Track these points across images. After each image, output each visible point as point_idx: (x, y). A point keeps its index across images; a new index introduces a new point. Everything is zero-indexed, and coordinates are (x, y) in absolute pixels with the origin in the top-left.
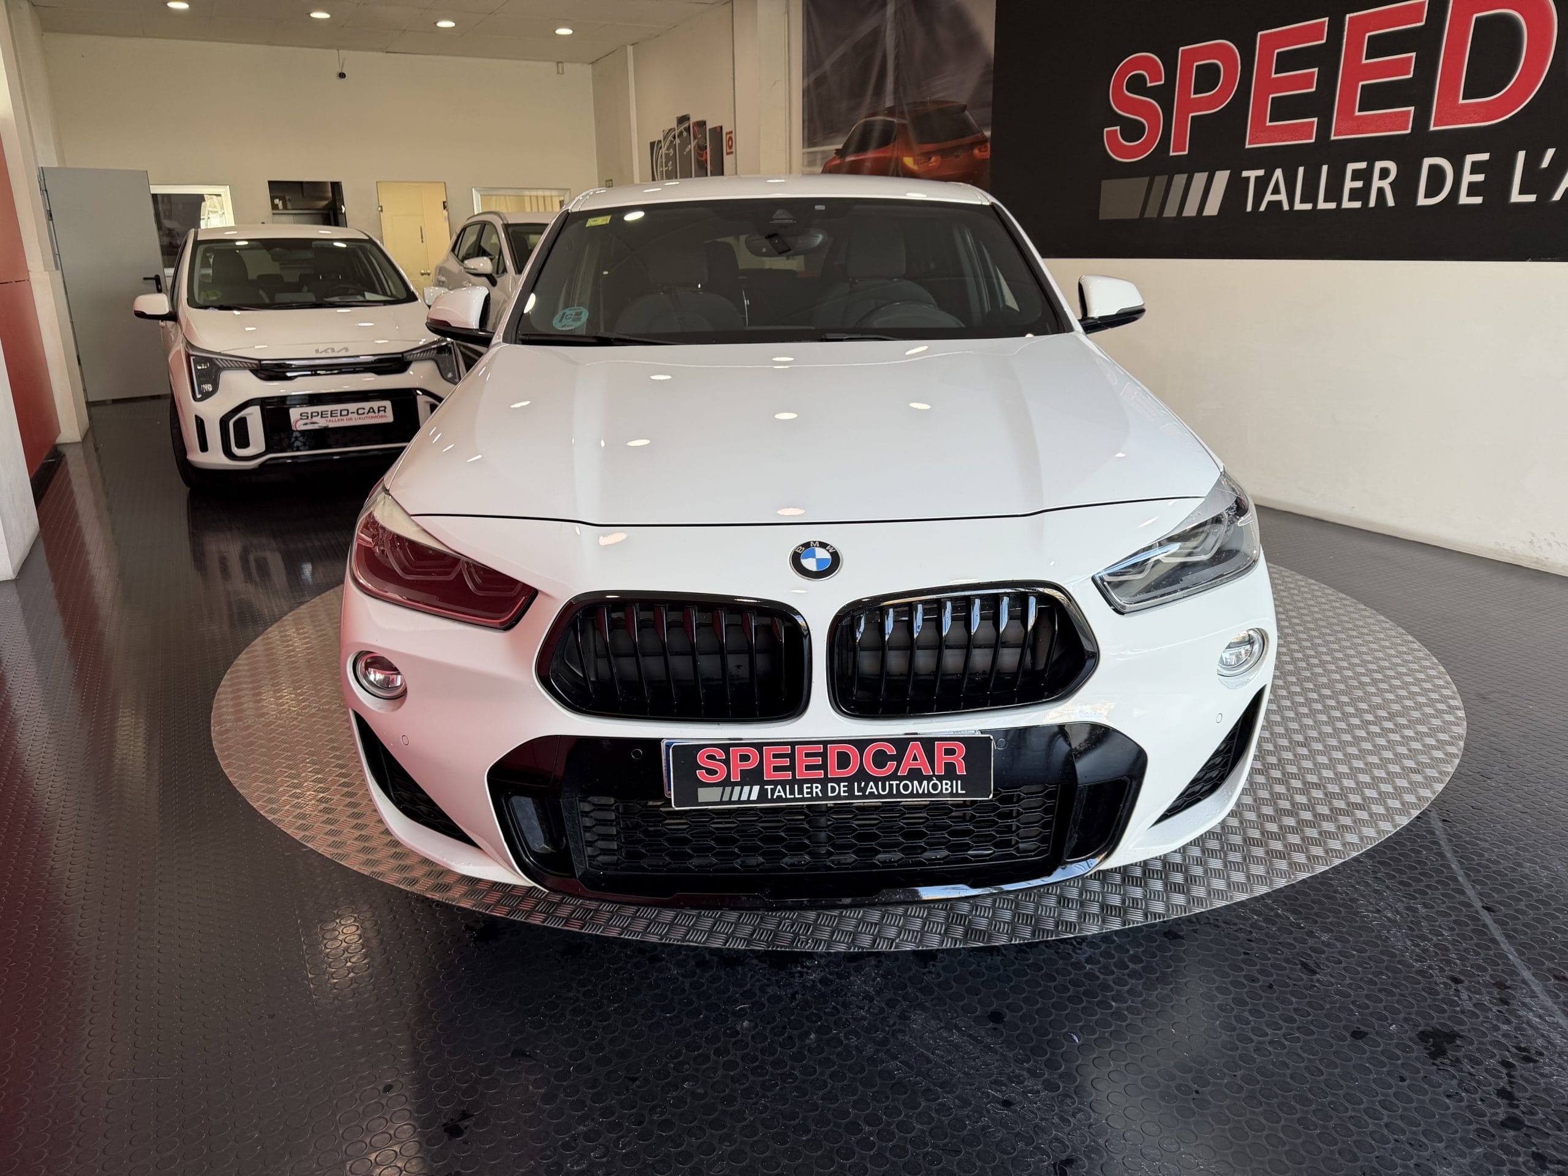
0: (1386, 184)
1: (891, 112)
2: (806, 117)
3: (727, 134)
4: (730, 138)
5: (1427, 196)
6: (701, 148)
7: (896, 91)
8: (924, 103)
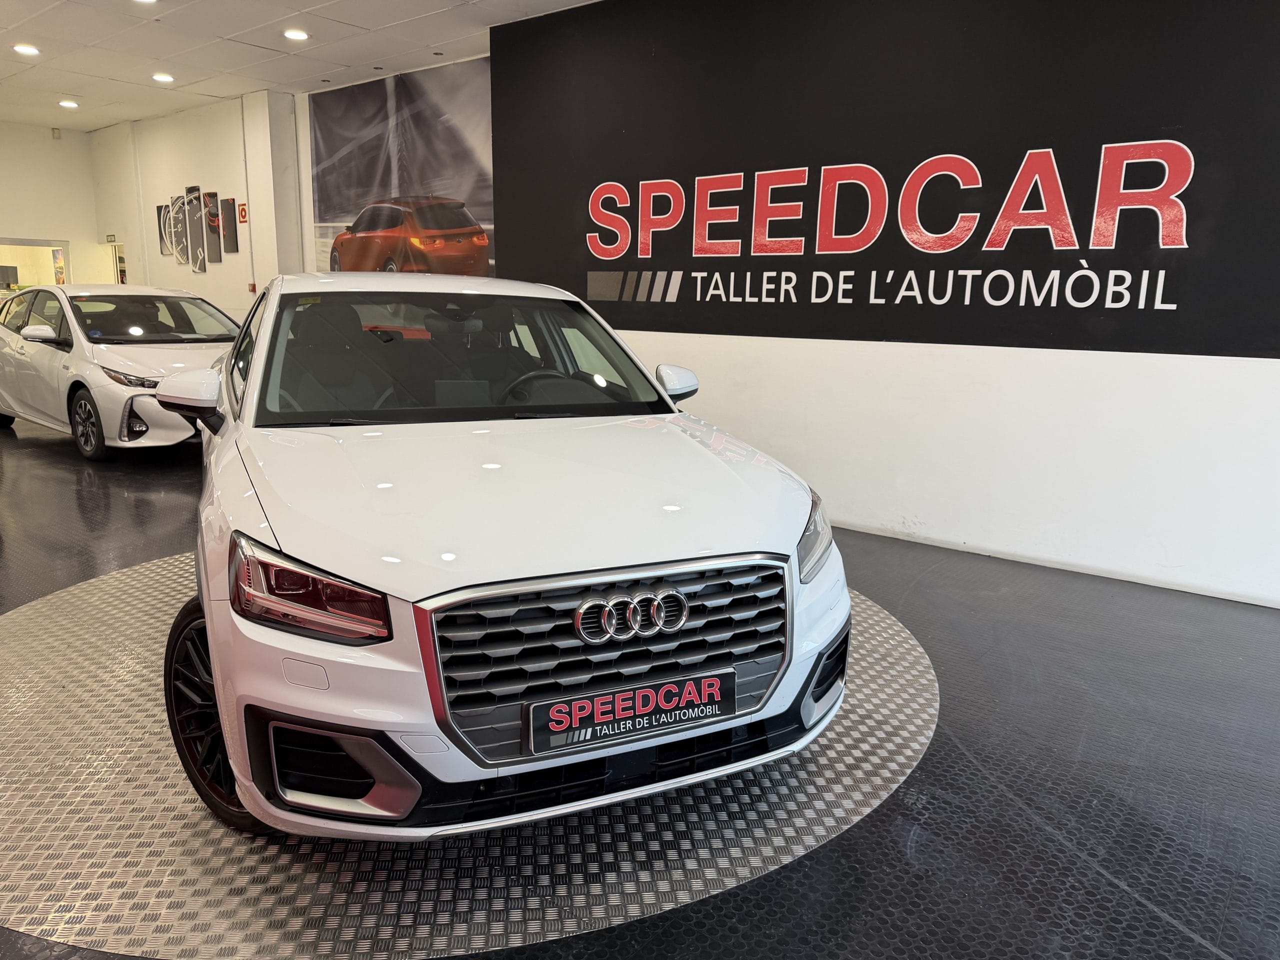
0: (790, 287)
1: (396, 201)
2: (317, 198)
3: (239, 206)
4: (243, 210)
5: (817, 296)
6: (213, 216)
7: (400, 186)
8: (427, 198)
